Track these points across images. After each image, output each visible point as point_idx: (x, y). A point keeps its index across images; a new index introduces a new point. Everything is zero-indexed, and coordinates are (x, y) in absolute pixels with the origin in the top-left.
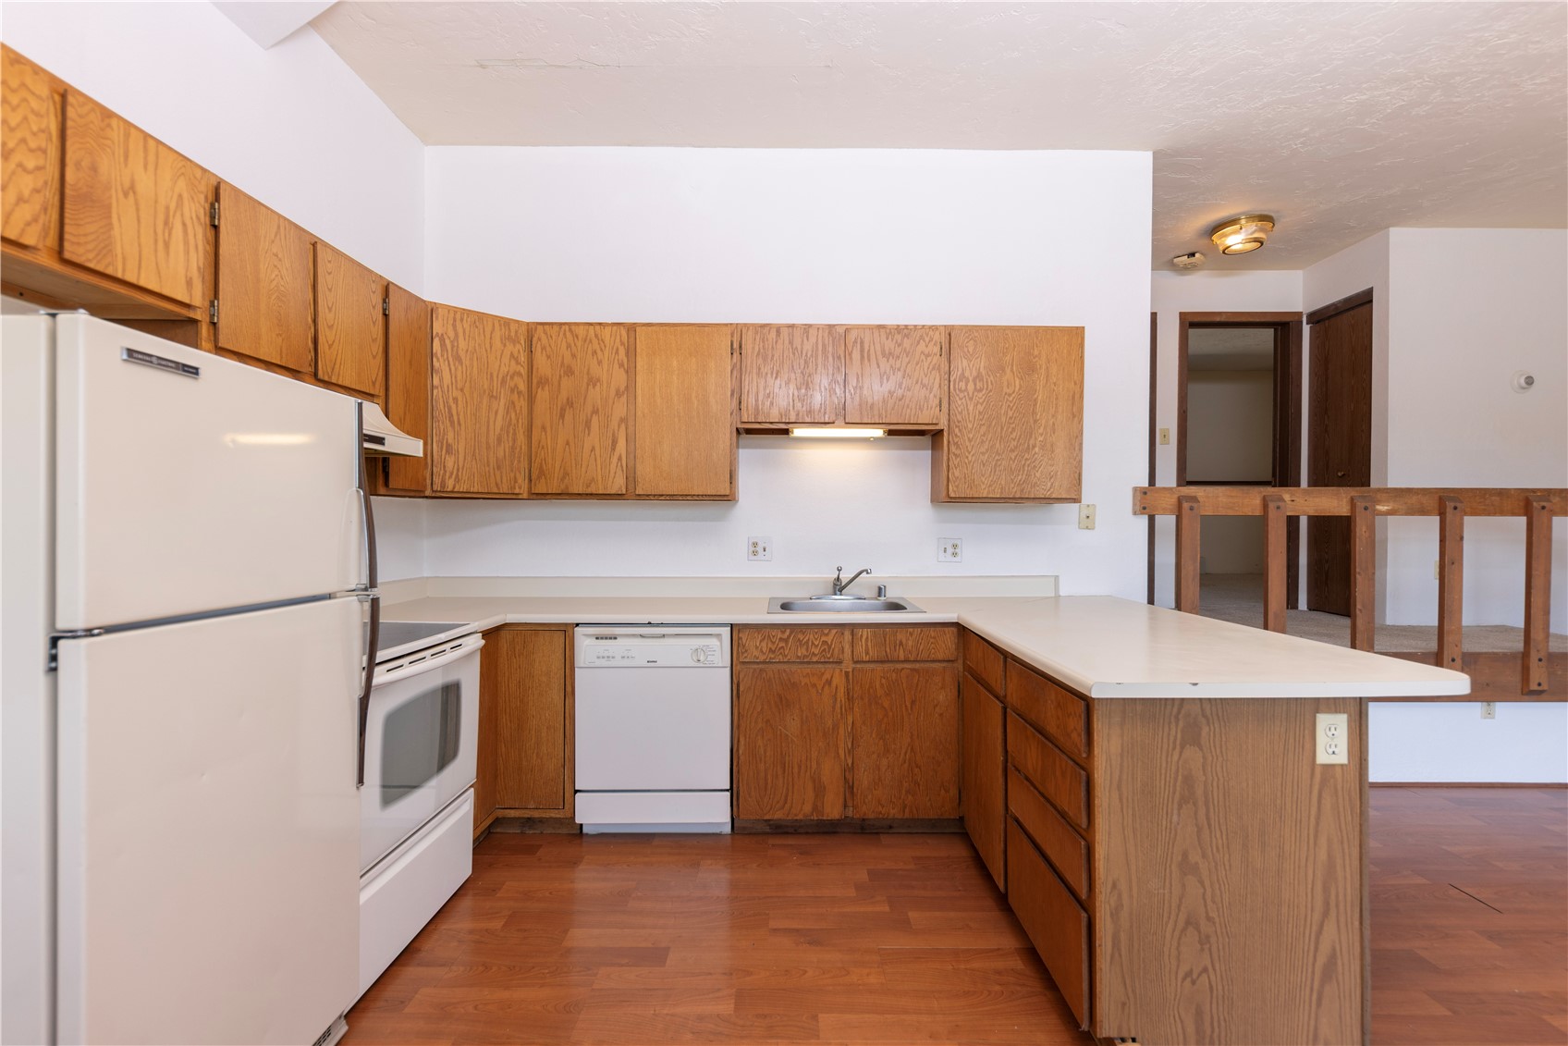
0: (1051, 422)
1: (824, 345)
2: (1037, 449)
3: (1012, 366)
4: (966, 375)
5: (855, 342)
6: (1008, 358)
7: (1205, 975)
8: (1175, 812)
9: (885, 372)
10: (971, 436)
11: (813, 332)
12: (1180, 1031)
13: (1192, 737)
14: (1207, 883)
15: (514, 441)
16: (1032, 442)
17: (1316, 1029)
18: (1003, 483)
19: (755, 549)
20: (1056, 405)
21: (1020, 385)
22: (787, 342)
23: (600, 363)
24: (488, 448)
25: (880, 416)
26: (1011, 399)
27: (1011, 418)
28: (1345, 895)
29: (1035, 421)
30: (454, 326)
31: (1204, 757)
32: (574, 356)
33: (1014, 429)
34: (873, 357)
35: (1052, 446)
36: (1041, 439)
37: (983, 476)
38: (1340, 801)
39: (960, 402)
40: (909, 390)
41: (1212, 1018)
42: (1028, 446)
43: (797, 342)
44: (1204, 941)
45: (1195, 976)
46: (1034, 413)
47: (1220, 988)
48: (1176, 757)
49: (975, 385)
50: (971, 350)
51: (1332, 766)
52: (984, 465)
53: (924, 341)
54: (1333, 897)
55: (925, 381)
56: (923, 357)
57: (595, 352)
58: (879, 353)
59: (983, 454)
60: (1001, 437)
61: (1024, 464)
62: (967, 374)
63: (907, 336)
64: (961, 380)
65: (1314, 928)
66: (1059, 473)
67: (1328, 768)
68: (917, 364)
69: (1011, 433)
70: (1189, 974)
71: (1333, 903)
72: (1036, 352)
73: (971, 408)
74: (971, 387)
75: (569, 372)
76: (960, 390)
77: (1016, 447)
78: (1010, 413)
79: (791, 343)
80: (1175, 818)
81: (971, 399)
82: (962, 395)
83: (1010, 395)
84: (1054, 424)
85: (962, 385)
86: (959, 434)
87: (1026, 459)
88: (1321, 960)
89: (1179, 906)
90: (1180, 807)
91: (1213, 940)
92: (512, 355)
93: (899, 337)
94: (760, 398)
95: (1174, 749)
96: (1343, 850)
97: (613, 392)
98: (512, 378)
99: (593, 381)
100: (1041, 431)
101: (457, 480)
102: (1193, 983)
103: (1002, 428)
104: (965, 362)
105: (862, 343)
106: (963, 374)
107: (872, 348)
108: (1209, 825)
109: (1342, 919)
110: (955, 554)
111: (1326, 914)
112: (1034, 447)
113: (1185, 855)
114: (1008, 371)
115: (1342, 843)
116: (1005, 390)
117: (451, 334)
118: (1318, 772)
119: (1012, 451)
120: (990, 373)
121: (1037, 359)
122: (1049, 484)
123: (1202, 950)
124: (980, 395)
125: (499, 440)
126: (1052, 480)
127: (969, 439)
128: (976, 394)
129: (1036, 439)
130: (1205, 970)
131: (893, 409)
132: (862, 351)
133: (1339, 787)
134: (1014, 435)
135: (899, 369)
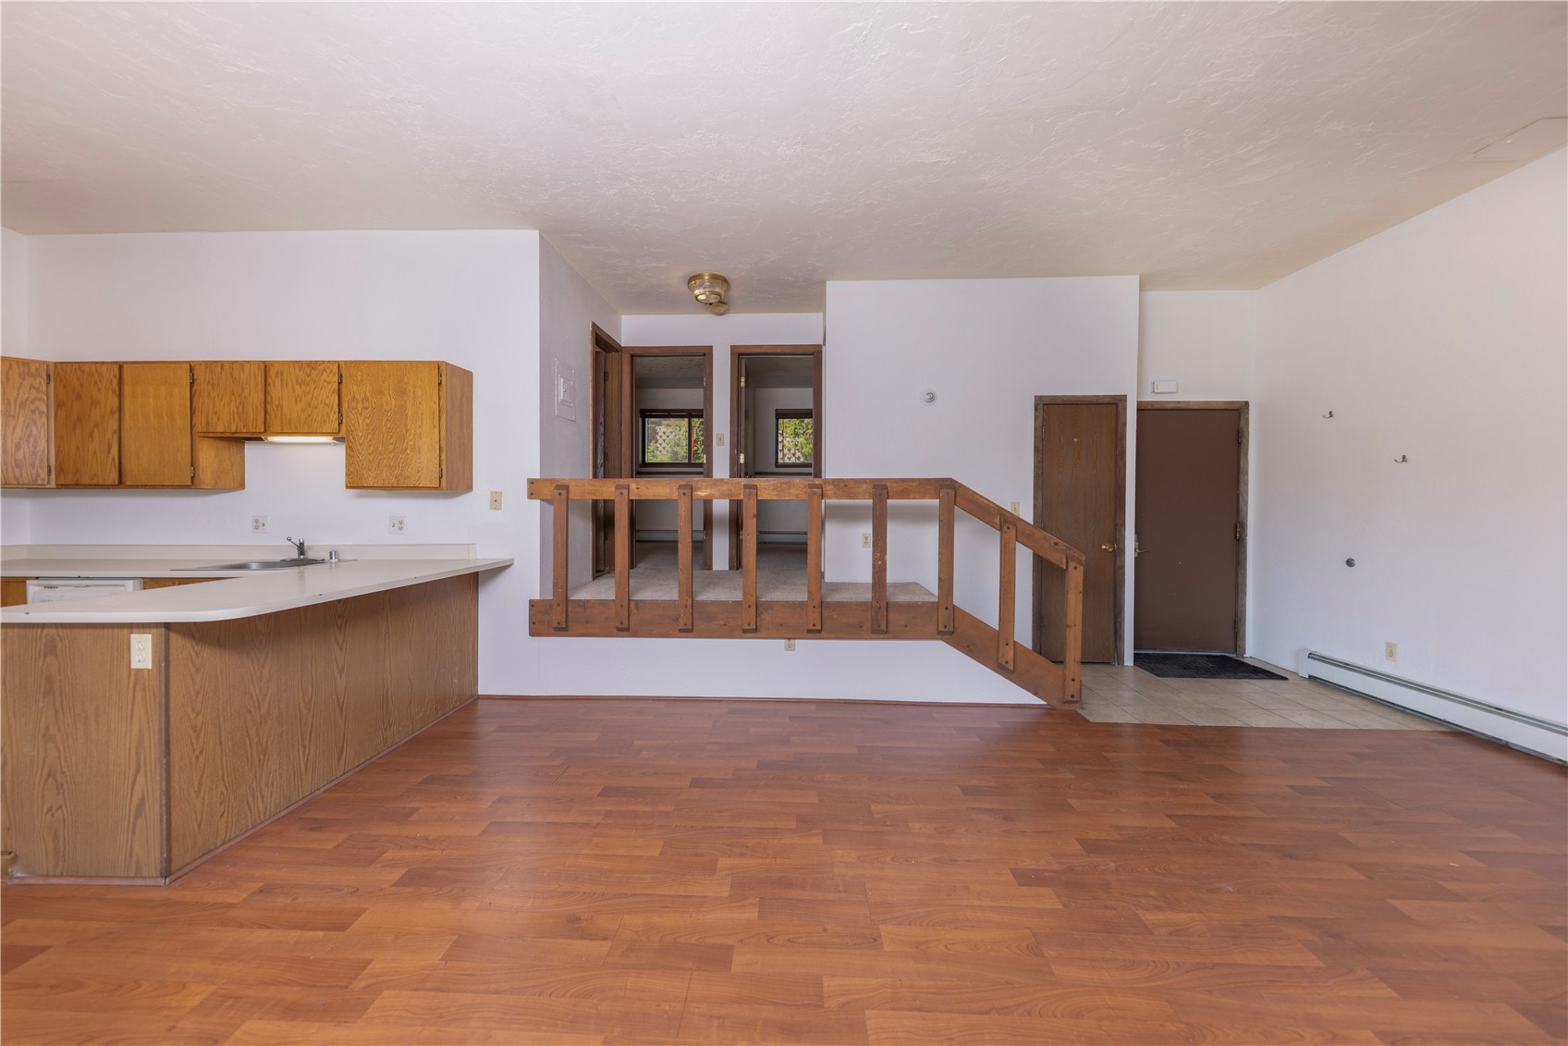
0: (417, 431)
1: (255, 377)
2: (408, 452)
3: (389, 390)
5: (277, 373)
6: (385, 385)
7: (60, 811)
8: (41, 700)
9: (299, 396)
10: (361, 441)
11: (247, 366)
12: (44, 847)
13: (51, 649)
14: (61, 748)
15: (40, 446)
16: (405, 446)
17: (131, 849)
18: (385, 476)
19: (258, 525)
20: (422, 418)
21: (395, 404)
22: (228, 374)
23: (99, 390)
25: (296, 428)
26: (388, 414)
27: (389, 428)
28: (150, 758)
29: (407, 431)
31: (59, 663)
32: (82, 386)
33: (392, 436)
34: (290, 384)
35: (419, 449)
36: (411, 443)
37: (370, 471)
38: (148, 694)
39: (350, 418)
40: (316, 408)
41: (64, 839)
42: (403, 449)
43: (236, 374)
44: (59, 787)
45: (54, 811)
46: (406, 425)
47: (70, 819)
48: (41, 663)
50: (359, 379)
51: (142, 670)
52: (371, 463)
53: (324, 372)
54: (143, 758)
55: (328, 401)
56: (325, 383)
57: (96, 383)
58: (294, 381)
59: (370, 454)
60: (382, 442)
61: (400, 462)
62: (357, 396)
63: (314, 369)
64: (353, 400)
65: (131, 780)
66: (425, 469)
67: (139, 671)
68: (320, 389)
69: (390, 439)
70: (50, 809)
71: (142, 764)
72: (406, 380)
73: (361, 421)
74: (360, 405)
75: (79, 397)
76: (353, 409)
77: (394, 449)
78: (389, 425)
79: (231, 374)
80: (41, 705)
81: (360, 415)
82: (354, 412)
83: (387, 412)
84: (419, 433)
85: (354, 404)
86: (355, 441)
87: (401, 459)
88: (135, 802)
89: (44, 763)
90: (44, 697)
91: (65, 786)
93: (308, 370)
94: (210, 416)
95: (40, 657)
96: (149, 728)
97: (108, 412)
98: (32, 402)
99: (95, 404)
100: (411, 438)
102: (53, 815)
103: (384, 436)
104: (355, 387)
105: (282, 373)
106: (354, 396)
107: (289, 380)
108: (63, 709)
109: (149, 774)
110: (401, 528)
111: (138, 771)
112: (406, 449)
113: (47, 729)
114: (386, 394)
115: (148, 722)
116: (383, 408)
118: (133, 674)
119: (391, 452)
120: (371, 395)
121: (406, 385)
122: (418, 478)
123: (59, 793)
124: (367, 412)
125: (18, 447)
126: (420, 474)
128: (363, 411)
129: (407, 443)
130: (60, 807)
132: (282, 380)
133: (147, 684)
134: (392, 441)
135: (309, 393)
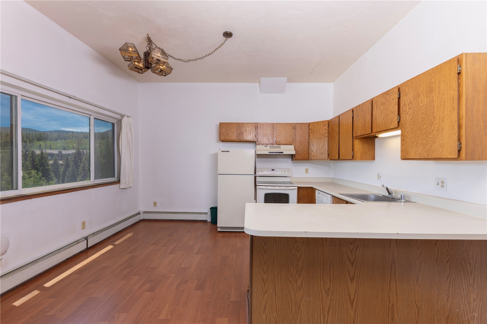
0: (442, 116)
1: (368, 107)
2: (435, 132)
3: (423, 92)
4: (406, 103)
5: (375, 102)
6: (421, 89)
9: (382, 111)
10: (408, 130)
11: (366, 103)
15: (325, 148)
16: (432, 128)
18: (420, 151)
19: (379, 177)
20: (444, 105)
21: (427, 101)
23: (335, 126)
24: (320, 150)
25: (381, 128)
26: (423, 109)
27: (423, 118)
29: (434, 117)
30: (313, 126)
33: (424, 123)
35: (442, 129)
36: (437, 126)
37: (412, 148)
39: (404, 116)
40: (388, 116)
42: (431, 131)
46: (433, 113)
49: (409, 106)
50: (407, 91)
52: (413, 143)
53: (393, 94)
55: (393, 110)
56: (392, 101)
57: (335, 124)
58: (381, 104)
59: (412, 138)
60: (419, 128)
61: (429, 141)
63: (388, 94)
66: (446, 144)
68: (390, 105)
69: (423, 126)
72: (433, 81)
73: (407, 118)
75: (332, 130)
76: (404, 111)
77: (425, 132)
78: (423, 116)
79: (362, 109)
81: (408, 114)
83: (422, 107)
84: (443, 117)
85: (405, 108)
86: (404, 130)
87: (430, 138)
92: (325, 128)
93: (386, 96)
94: (357, 129)
97: (337, 133)
98: (325, 134)
99: (334, 132)
101: (314, 157)
103: (420, 125)
104: (406, 97)
105: (377, 102)
107: (379, 104)
110: (442, 186)
112: (433, 131)
114: (422, 95)
116: (421, 105)
117: (313, 128)
120: (414, 99)
121: (434, 84)
122: (441, 151)
124: (411, 111)
125: (322, 148)
126: (442, 148)
127: (407, 131)
128: (409, 110)
129: (434, 126)
131: (384, 125)
132: (377, 105)
134: (424, 127)
135: (386, 109)
